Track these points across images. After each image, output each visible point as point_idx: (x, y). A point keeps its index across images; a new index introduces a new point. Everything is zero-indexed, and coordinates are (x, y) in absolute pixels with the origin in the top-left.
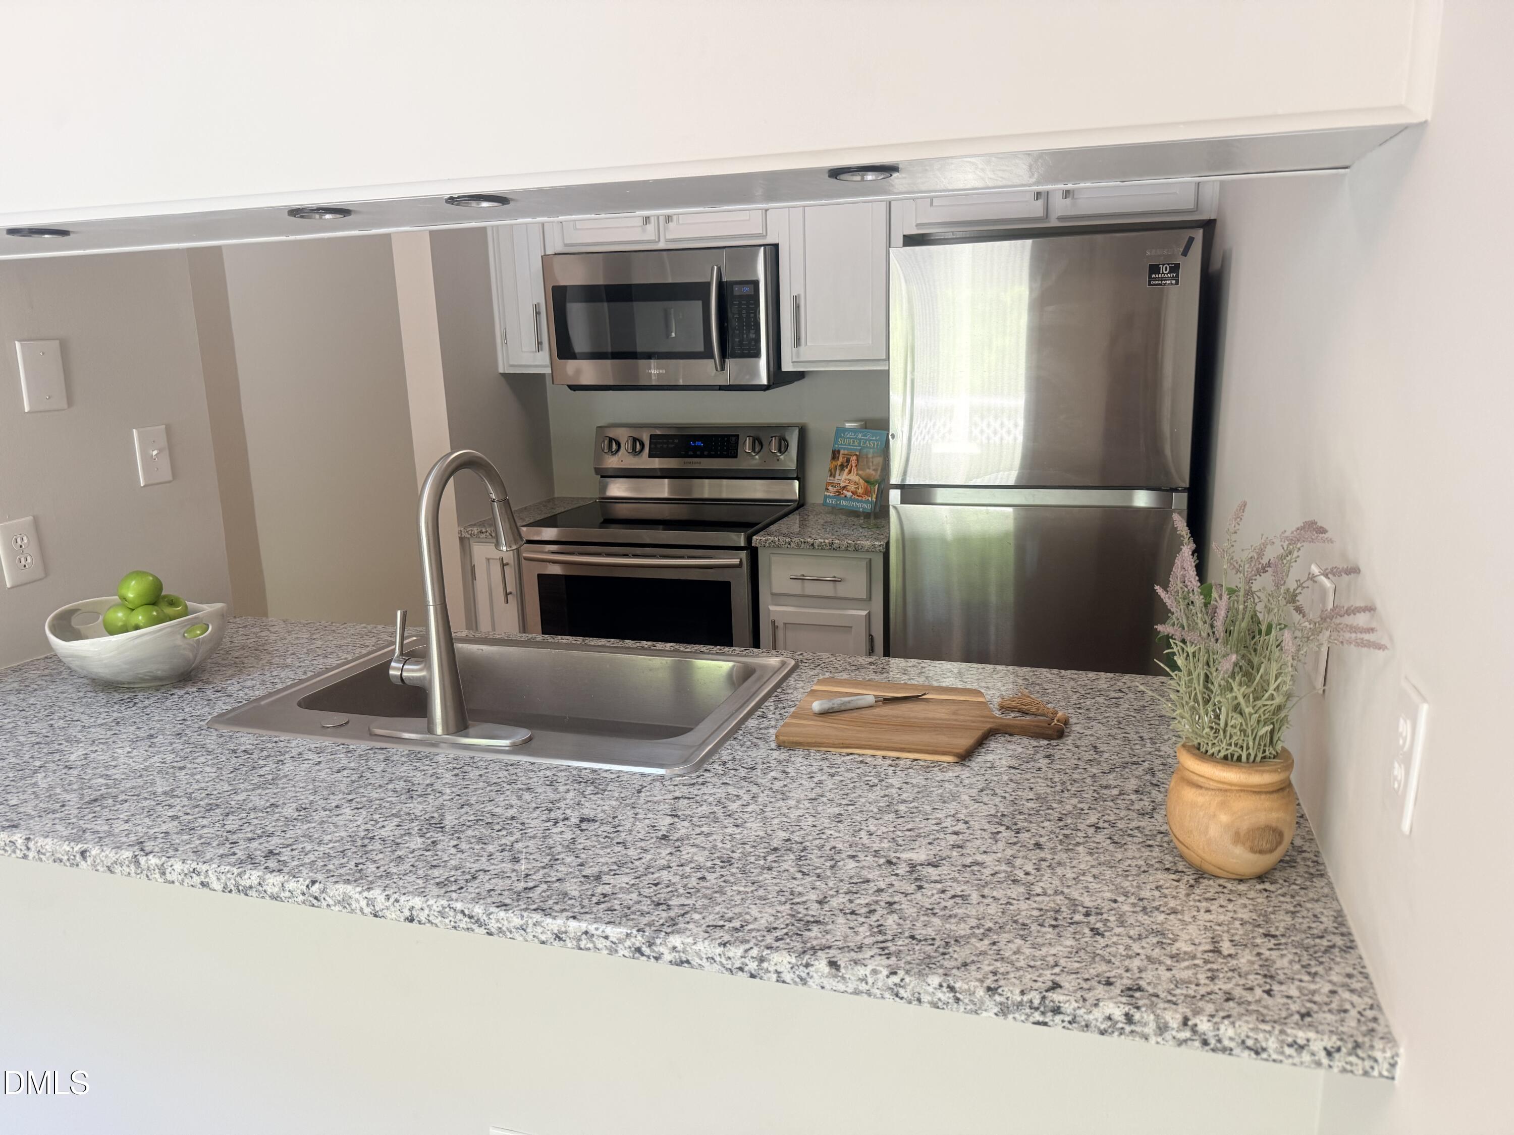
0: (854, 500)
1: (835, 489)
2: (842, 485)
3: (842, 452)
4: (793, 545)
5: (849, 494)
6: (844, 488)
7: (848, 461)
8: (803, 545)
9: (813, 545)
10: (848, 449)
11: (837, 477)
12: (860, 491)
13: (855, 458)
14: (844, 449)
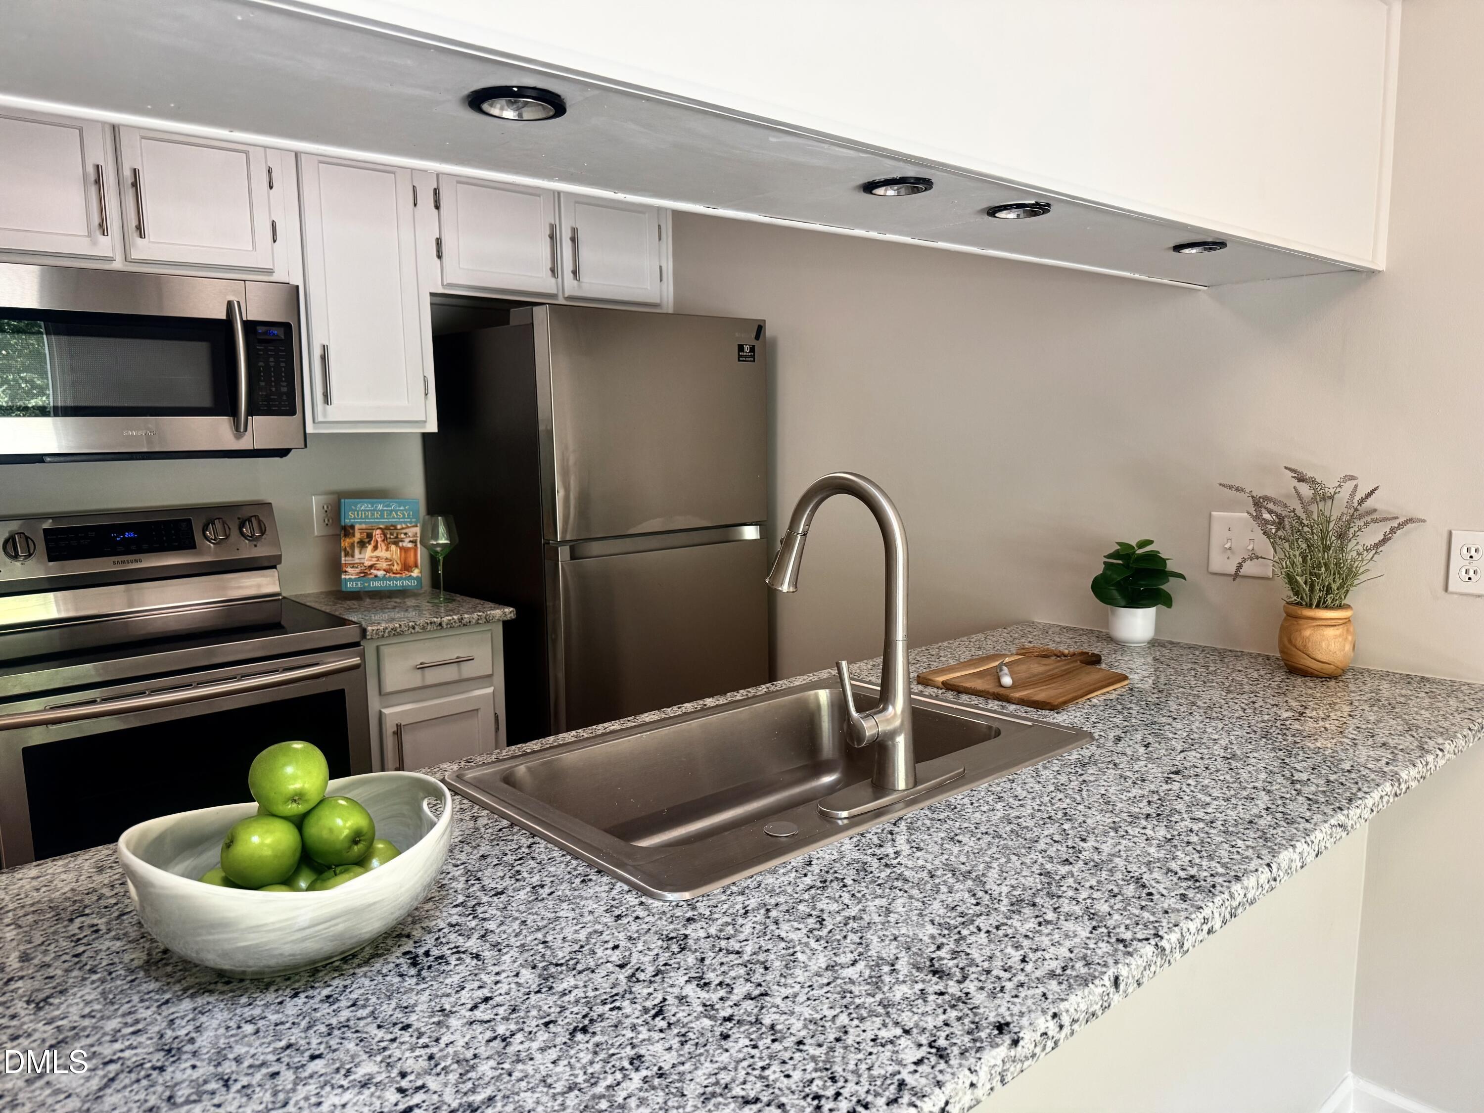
0: (390, 579)
2: (367, 563)
3: (357, 527)
4: (417, 629)
5: (381, 573)
6: (371, 567)
7: (370, 536)
8: (429, 627)
9: (440, 624)
10: (365, 523)
11: (357, 555)
12: (396, 567)
13: (378, 532)
14: (360, 523)
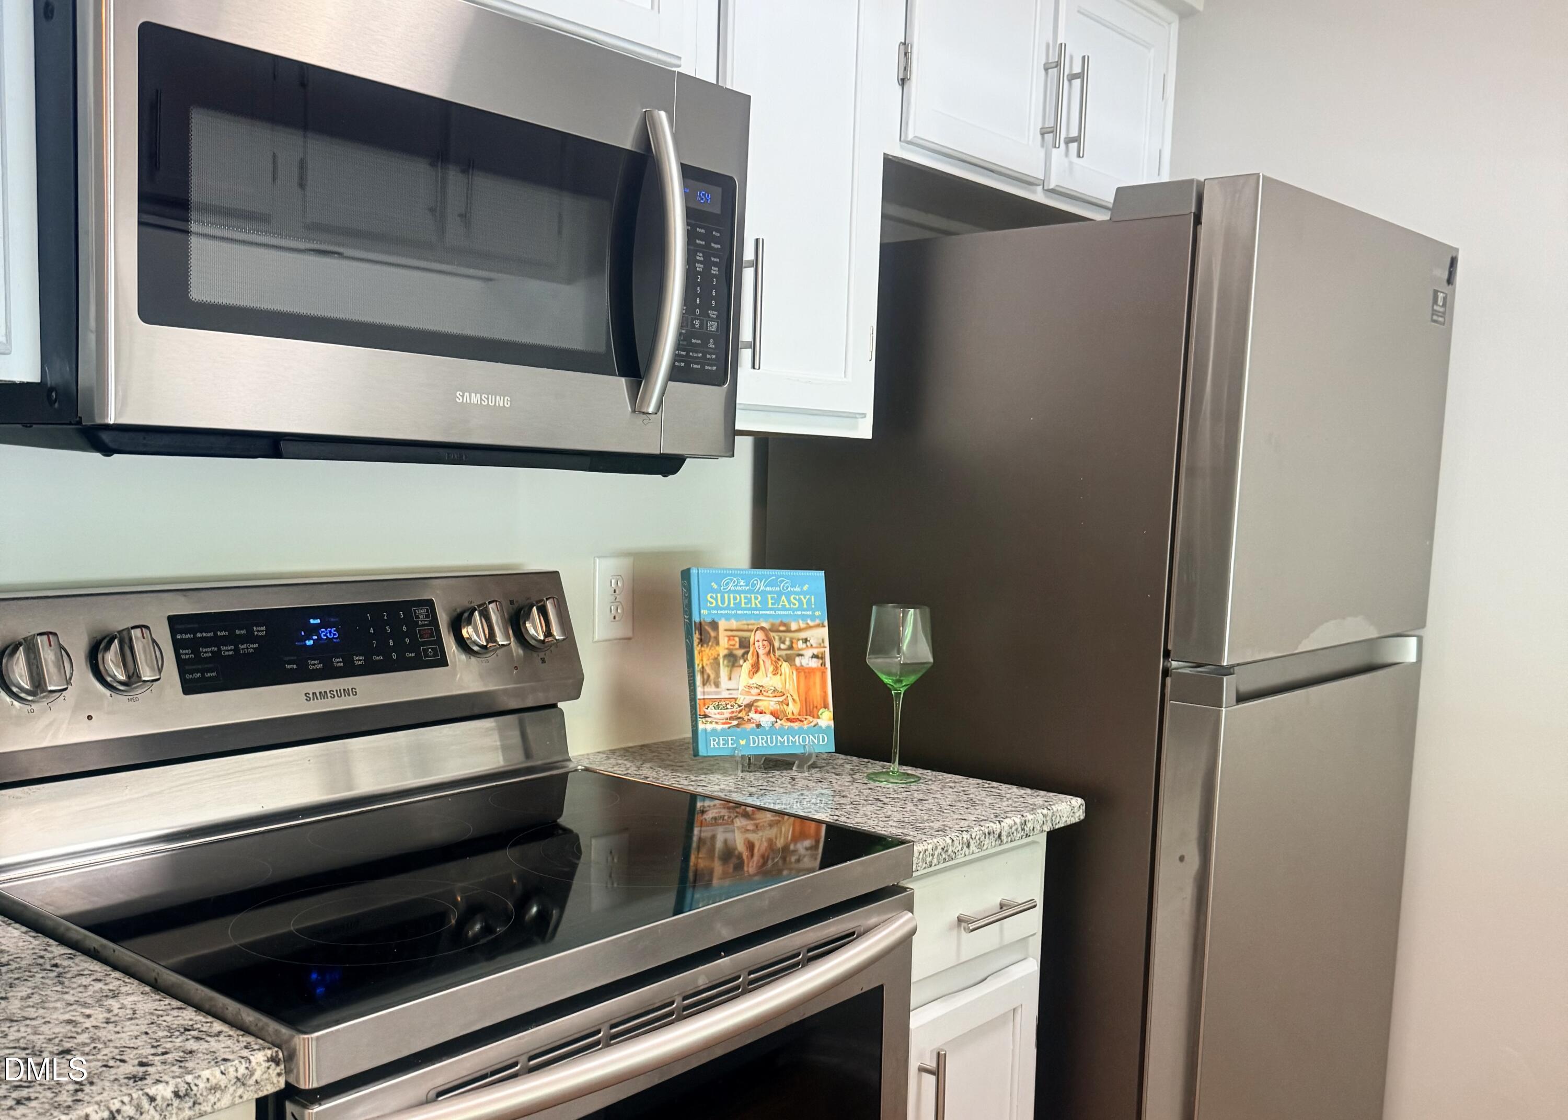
0: (782, 732)
1: (727, 714)
2: (744, 700)
3: (723, 624)
5: (766, 720)
6: (749, 706)
7: (745, 644)
10: (736, 617)
11: (724, 681)
12: (793, 708)
13: (760, 635)
14: (728, 617)
